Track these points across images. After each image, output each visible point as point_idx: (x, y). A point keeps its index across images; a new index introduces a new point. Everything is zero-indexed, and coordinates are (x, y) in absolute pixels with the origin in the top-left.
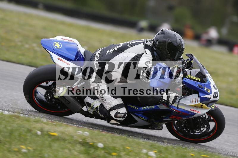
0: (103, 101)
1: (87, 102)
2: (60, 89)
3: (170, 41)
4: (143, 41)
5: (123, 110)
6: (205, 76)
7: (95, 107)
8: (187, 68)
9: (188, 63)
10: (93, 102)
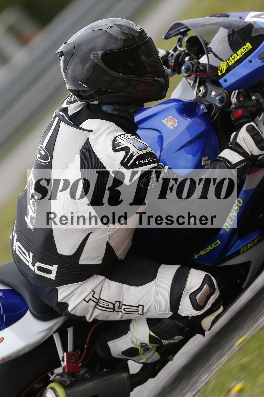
0: (140, 312)
1: (124, 353)
6: (250, 26)
7: (146, 340)
8: (200, 55)
9: (188, 47)
10: (131, 339)
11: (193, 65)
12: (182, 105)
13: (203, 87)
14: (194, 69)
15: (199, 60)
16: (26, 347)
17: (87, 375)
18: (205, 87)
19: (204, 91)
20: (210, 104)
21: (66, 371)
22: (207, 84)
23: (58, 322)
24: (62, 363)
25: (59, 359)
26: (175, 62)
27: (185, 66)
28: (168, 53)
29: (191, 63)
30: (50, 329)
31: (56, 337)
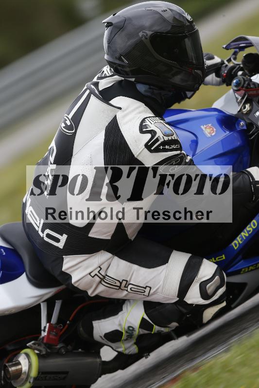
0: (146, 293)
1: (107, 336)
2: (19, 364)
3: (149, 33)
4: (88, 92)
5: (208, 269)
7: (137, 324)
8: (253, 74)
9: (243, 62)
10: (120, 321)
11: (245, 81)
12: (224, 116)
13: (249, 105)
14: (245, 85)
15: (252, 78)
16: (14, 308)
17: (63, 351)
18: (251, 105)
19: (249, 109)
20: (251, 123)
21: (45, 341)
22: (254, 103)
23: (50, 292)
24: (42, 332)
25: (41, 328)
26: (227, 73)
27: (237, 80)
28: (222, 63)
29: (244, 79)
30: (40, 297)
31: (43, 307)
